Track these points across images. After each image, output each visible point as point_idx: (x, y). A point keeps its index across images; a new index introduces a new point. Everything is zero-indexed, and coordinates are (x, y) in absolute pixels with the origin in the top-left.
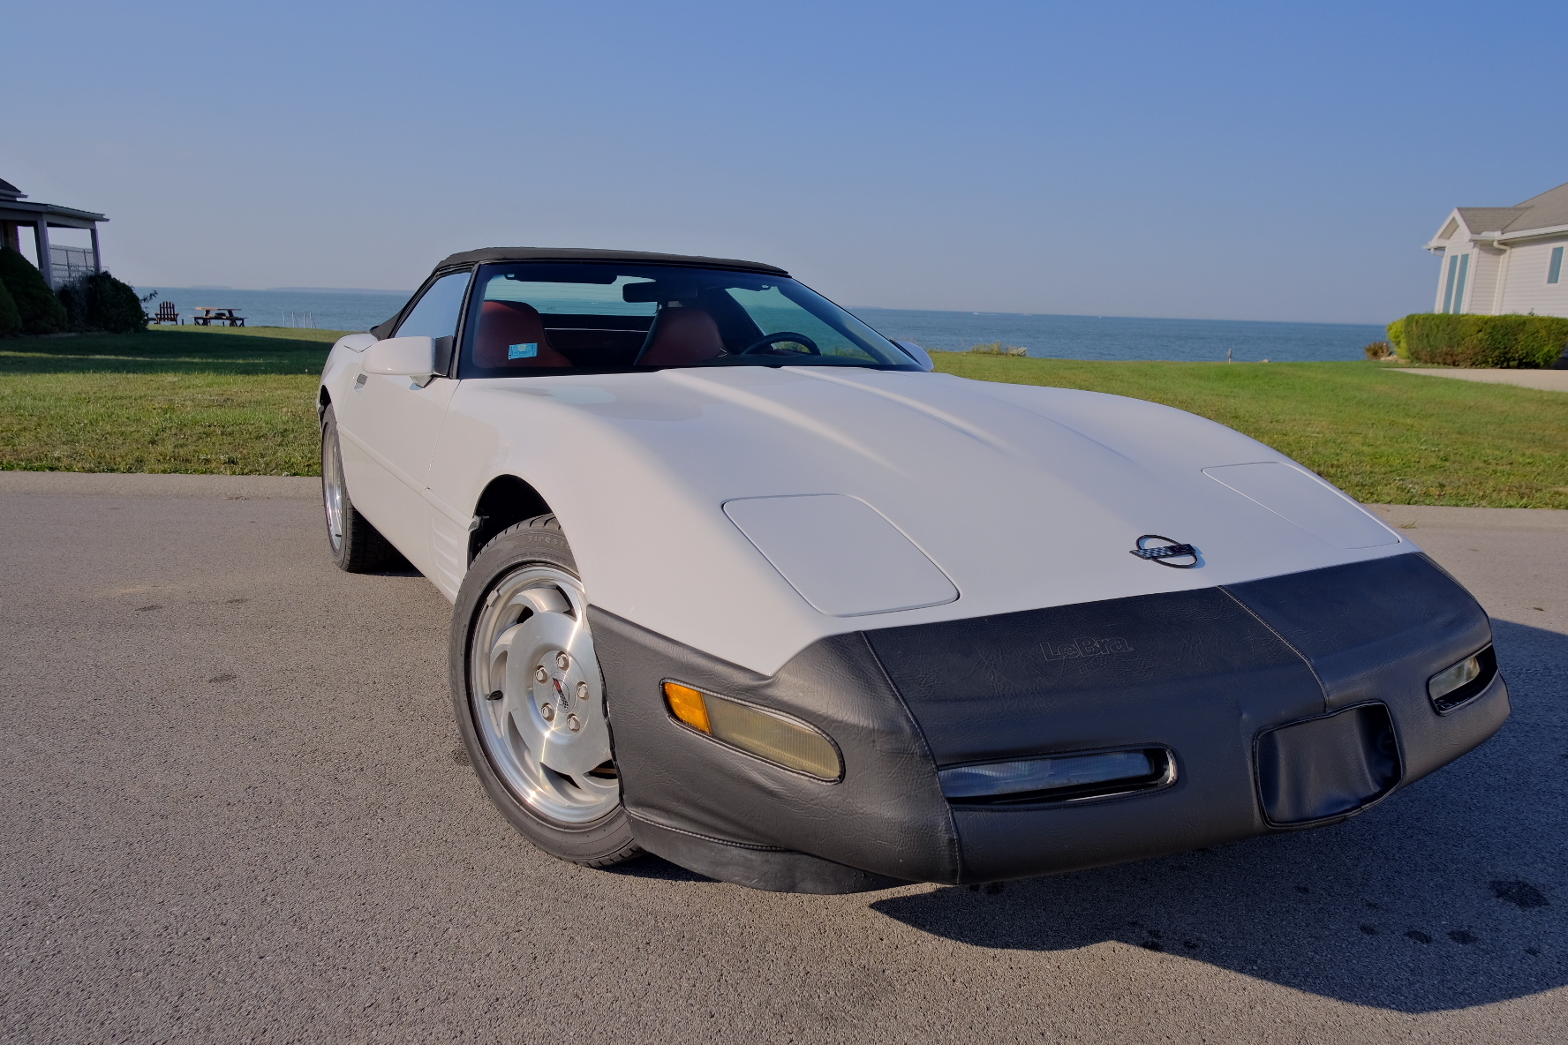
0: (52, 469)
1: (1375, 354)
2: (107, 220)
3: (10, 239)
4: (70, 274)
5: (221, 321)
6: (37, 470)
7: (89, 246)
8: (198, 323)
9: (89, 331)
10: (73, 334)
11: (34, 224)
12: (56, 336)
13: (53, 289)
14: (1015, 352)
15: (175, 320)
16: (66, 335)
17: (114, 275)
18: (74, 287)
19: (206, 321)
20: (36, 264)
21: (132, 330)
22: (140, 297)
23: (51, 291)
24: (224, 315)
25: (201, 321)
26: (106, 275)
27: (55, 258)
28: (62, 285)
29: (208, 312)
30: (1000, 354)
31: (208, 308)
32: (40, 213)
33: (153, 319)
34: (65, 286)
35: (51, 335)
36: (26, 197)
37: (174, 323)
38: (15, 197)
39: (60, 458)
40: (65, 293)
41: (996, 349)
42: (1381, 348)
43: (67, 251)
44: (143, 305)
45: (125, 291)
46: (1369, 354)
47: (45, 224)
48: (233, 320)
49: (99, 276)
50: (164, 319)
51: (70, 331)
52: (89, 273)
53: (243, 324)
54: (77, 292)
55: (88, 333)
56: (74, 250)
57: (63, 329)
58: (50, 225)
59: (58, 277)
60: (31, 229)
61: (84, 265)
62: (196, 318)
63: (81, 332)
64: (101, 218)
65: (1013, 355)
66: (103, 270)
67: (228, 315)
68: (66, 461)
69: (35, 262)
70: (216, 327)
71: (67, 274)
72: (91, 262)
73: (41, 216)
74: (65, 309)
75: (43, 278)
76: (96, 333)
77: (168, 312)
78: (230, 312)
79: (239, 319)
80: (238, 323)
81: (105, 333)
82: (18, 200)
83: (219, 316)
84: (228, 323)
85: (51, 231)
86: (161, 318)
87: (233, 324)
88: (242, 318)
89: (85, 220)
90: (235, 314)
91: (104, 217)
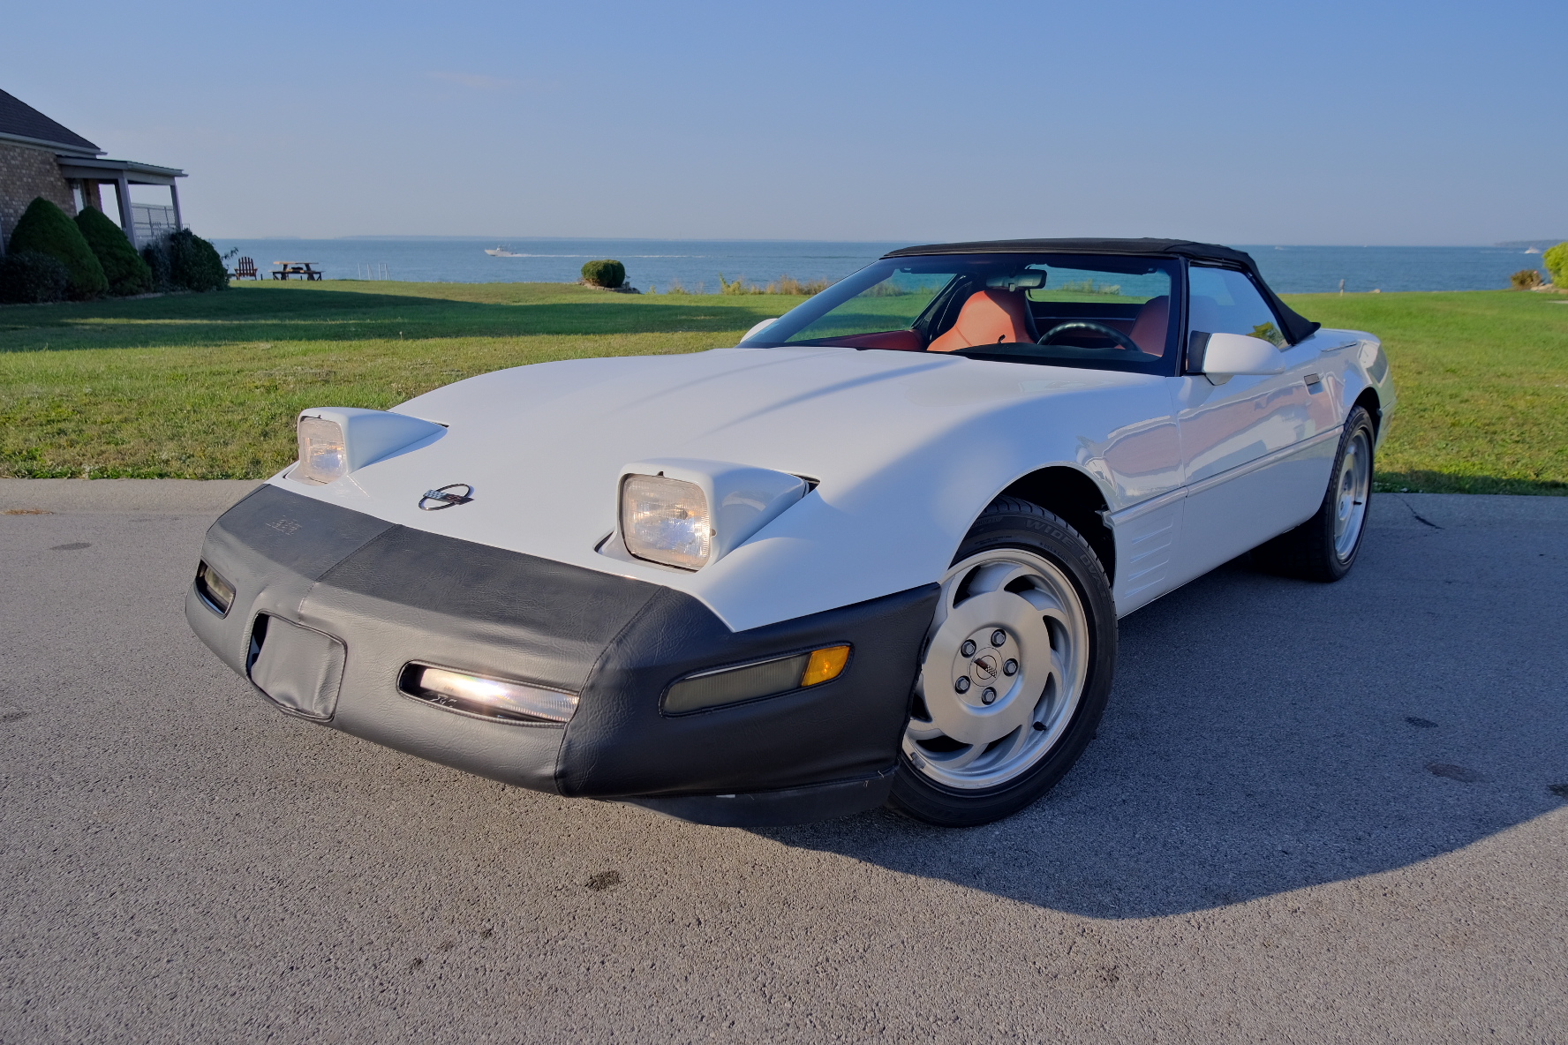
0: (161, 476)
1: (1522, 282)
2: (186, 176)
3: (92, 198)
4: (153, 233)
5: (300, 275)
6: (145, 478)
7: (170, 203)
8: (277, 279)
9: (173, 290)
10: (159, 295)
11: (115, 182)
12: (142, 296)
13: (137, 249)
15: (254, 275)
16: (152, 295)
17: (196, 232)
18: (157, 246)
19: (284, 275)
20: (119, 225)
21: (215, 288)
22: (221, 254)
23: (135, 251)
24: (301, 269)
25: (279, 276)
26: (187, 233)
27: (137, 216)
28: (145, 245)
29: (285, 266)
31: (285, 262)
32: (120, 171)
33: (234, 275)
34: (149, 245)
35: (138, 297)
36: (105, 154)
37: (254, 278)
38: (95, 155)
39: (168, 460)
40: (149, 253)
43: (148, 209)
44: (224, 263)
45: (204, 248)
46: (1515, 284)
47: (126, 182)
48: (311, 274)
49: (180, 234)
50: (244, 274)
51: (155, 292)
52: (171, 231)
53: (320, 277)
54: (160, 251)
55: (173, 293)
56: (156, 208)
57: (148, 290)
58: (131, 182)
59: (142, 236)
60: (112, 187)
61: (166, 224)
62: (274, 273)
63: (166, 292)
64: (180, 174)
66: (184, 227)
67: (305, 268)
68: (175, 465)
69: (117, 221)
70: (296, 282)
71: (149, 232)
72: (172, 220)
73: (121, 174)
74: (150, 269)
75: (126, 238)
76: (181, 293)
77: (247, 269)
78: (307, 265)
79: (316, 273)
80: (316, 276)
81: (188, 292)
82: (98, 157)
83: (296, 270)
84: (305, 277)
85: (131, 188)
86: (241, 273)
87: (311, 277)
88: (320, 273)
89: (165, 176)
90: (313, 268)
91: (183, 172)
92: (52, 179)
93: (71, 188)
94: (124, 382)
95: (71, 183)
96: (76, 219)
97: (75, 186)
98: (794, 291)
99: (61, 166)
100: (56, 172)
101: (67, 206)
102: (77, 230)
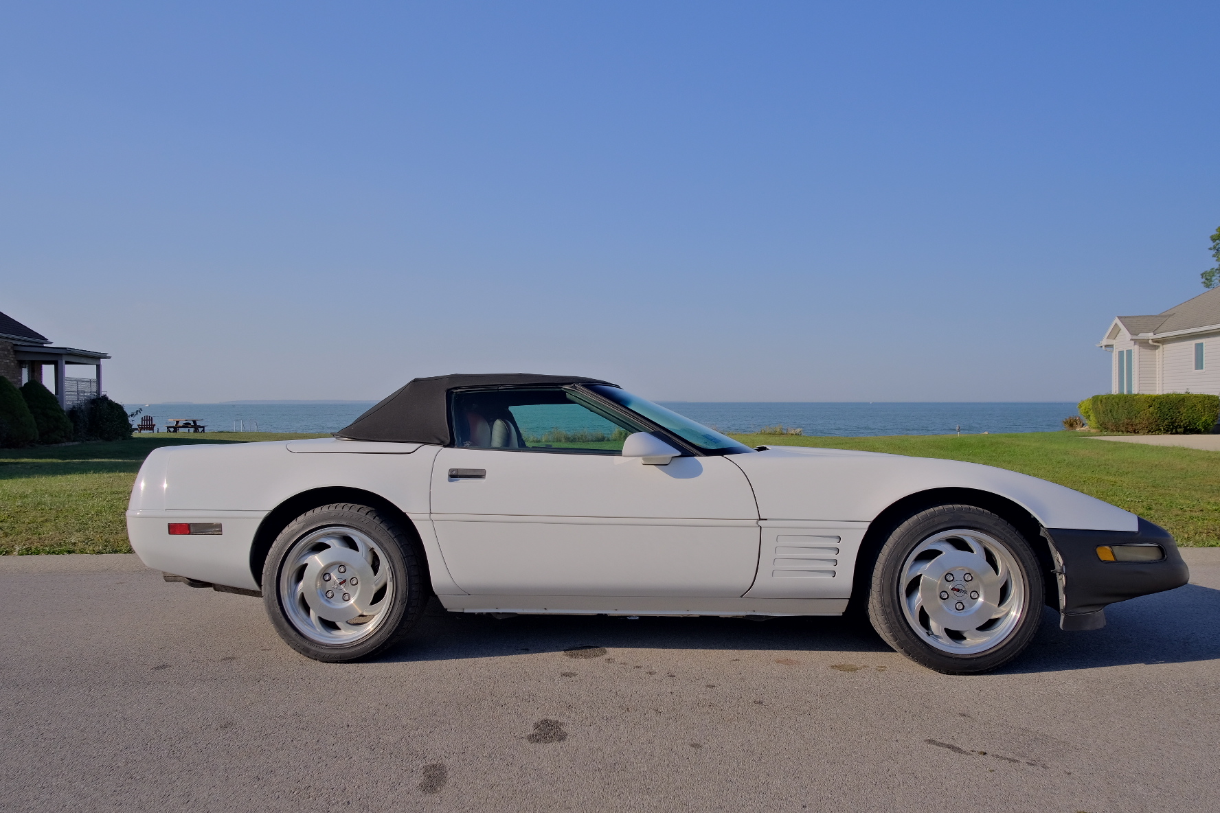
1: (1071, 425)
2: (109, 358)
3: (36, 374)
4: (78, 398)
5: (188, 429)
7: (94, 377)
8: (171, 431)
9: (89, 440)
10: (77, 443)
11: (54, 363)
12: (64, 444)
13: (65, 409)
15: (152, 429)
16: (71, 444)
17: (110, 398)
18: (80, 408)
19: (176, 429)
20: (54, 393)
21: (121, 438)
22: (129, 413)
23: (63, 411)
24: (190, 424)
26: (105, 398)
27: (68, 386)
28: (71, 407)
29: (178, 422)
32: (60, 354)
33: (136, 429)
34: (74, 407)
35: (60, 445)
37: (153, 432)
38: (43, 344)
40: (73, 412)
41: (776, 431)
42: (1075, 420)
43: (78, 381)
44: (130, 419)
45: (118, 409)
46: (1067, 425)
47: (63, 363)
48: (198, 427)
49: (99, 399)
50: (147, 429)
51: (74, 441)
52: (93, 397)
53: (203, 430)
54: (82, 411)
55: (88, 442)
56: (82, 381)
57: (69, 440)
58: (67, 363)
59: (69, 401)
60: (52, 367)
61: (89, 391)
62: (168, 428)
63: (83, 442)
64: (105, 356)
65: (792, 434)
66: (103, 394)
67: (192, 424)
69: (53, 390)
70: (185, 433)
71: (76, 398)
72: (94, 389)
73: (60, 357)
74: (72, 425)
75: (58, 402)
76: (95, 440)
77: (148, 424)
78: (194, 422)
79: (201, 427)
80: (200, 430)
81: (100, 441)
82: (46, 346)
83: (186, 425)
84: (192, 430)
85: (67, 367)
86: (142, 428)
87: (196, 430)
88: (203, 427)
89: (93, 358)
90: (198, 423)
91: (107, 356)
92: (8, 361)
93: (21, 367)
94: (47, 498)
95: (21, 364)
96: (22, 389)
97: (24, 366)
98: (563, 440)
99: (16, 352)
100: (12, 356)
101: (15, 380)
102: (21, 396)
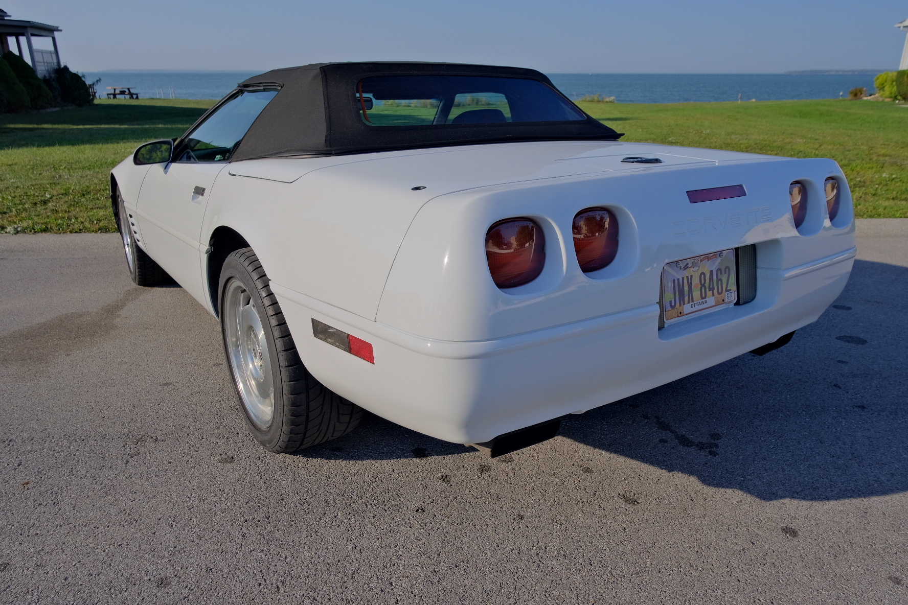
1: (856, 95)
2: (61, 31)
3: (5, 45)
4: (46, 68)
5: (124, 96)
7: (52, 49)
8: (111, 98)
9: (65, 106)
10: (57, 109)
13: (39, 78)
14: (608, 100)
16: (54, 110)
17: (69, 67)
18: (50, 77)
19: (114, 95)
21: (88, 104)
24: (125, 91)
25: (112, 96)
26: (66, 68)
27: (38, 57)
28: (43, 76)
29: (115, 90)
30: (599, 101)
31: (115, 88)
32: (25, 27)
34: (46, 77)
35: (46, 110)
36: (10, 16)
38: (3, 16)
40: (46, 81)
41: (596, 98)
42: (861, 91)
43: (42, 53)
46: (852, 95)
47: (30, 35)
48: (131, 95)
49: (61, 69)
51: (55, 107)
52: (55, 68)
53: (137, 97)
54: (53, 80)
55: (65, 108)
56: (46, 52)
57: (51, 106)
58: (33, 35)
59: (41, 70)
60: (25, 38)
61: (52, 62)
63: (61, 107)
64: (57, 29)
65: (607, 102)
66: (62, 64)
67: (127, 91)
69: (30, 63)
70: (122, 100)
71: (44, 68)
72: (55, 60)
73: (23, 29)
74: (50, 92)
75: (34, 72)
78: (129, 89)
79: (135, 94)
80: (135, 96)
81: (74, 107)
82: (6, 18)
83: (122, 93)
84: (128, 97)
87: (132, 97)
88: (137, 94)
89: (47, 30)
90: (132, 91)
91: (59, 28)
